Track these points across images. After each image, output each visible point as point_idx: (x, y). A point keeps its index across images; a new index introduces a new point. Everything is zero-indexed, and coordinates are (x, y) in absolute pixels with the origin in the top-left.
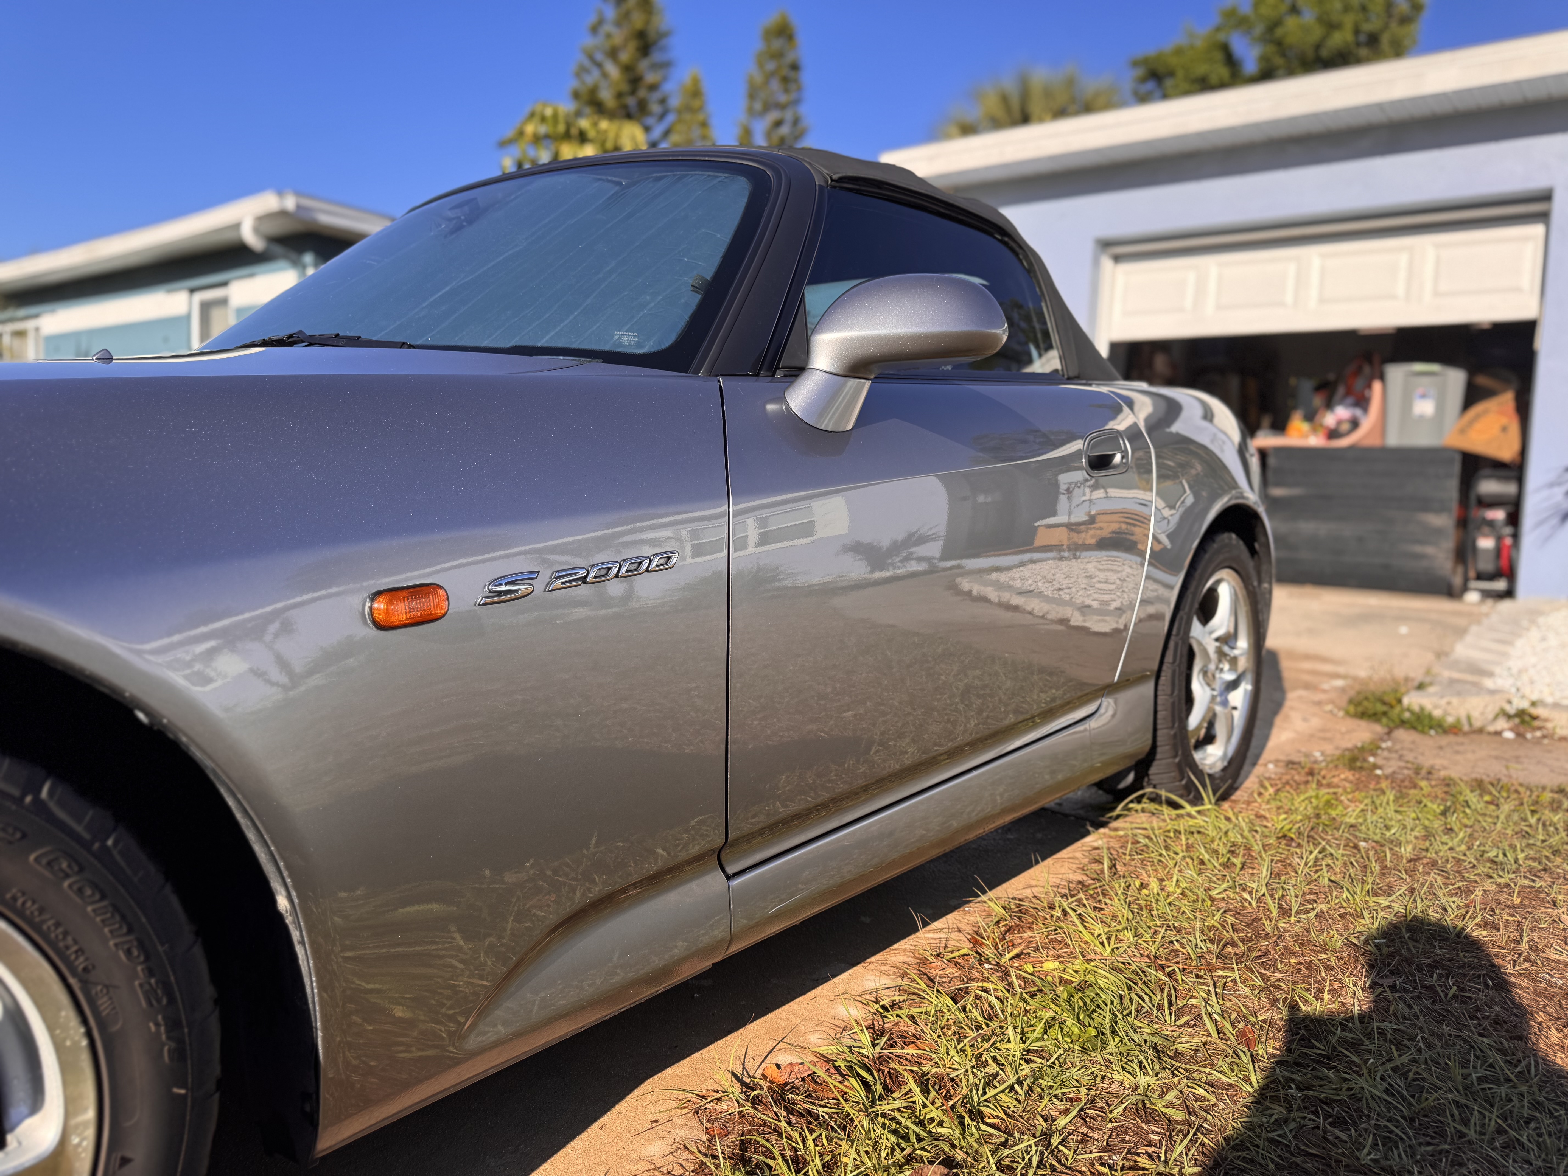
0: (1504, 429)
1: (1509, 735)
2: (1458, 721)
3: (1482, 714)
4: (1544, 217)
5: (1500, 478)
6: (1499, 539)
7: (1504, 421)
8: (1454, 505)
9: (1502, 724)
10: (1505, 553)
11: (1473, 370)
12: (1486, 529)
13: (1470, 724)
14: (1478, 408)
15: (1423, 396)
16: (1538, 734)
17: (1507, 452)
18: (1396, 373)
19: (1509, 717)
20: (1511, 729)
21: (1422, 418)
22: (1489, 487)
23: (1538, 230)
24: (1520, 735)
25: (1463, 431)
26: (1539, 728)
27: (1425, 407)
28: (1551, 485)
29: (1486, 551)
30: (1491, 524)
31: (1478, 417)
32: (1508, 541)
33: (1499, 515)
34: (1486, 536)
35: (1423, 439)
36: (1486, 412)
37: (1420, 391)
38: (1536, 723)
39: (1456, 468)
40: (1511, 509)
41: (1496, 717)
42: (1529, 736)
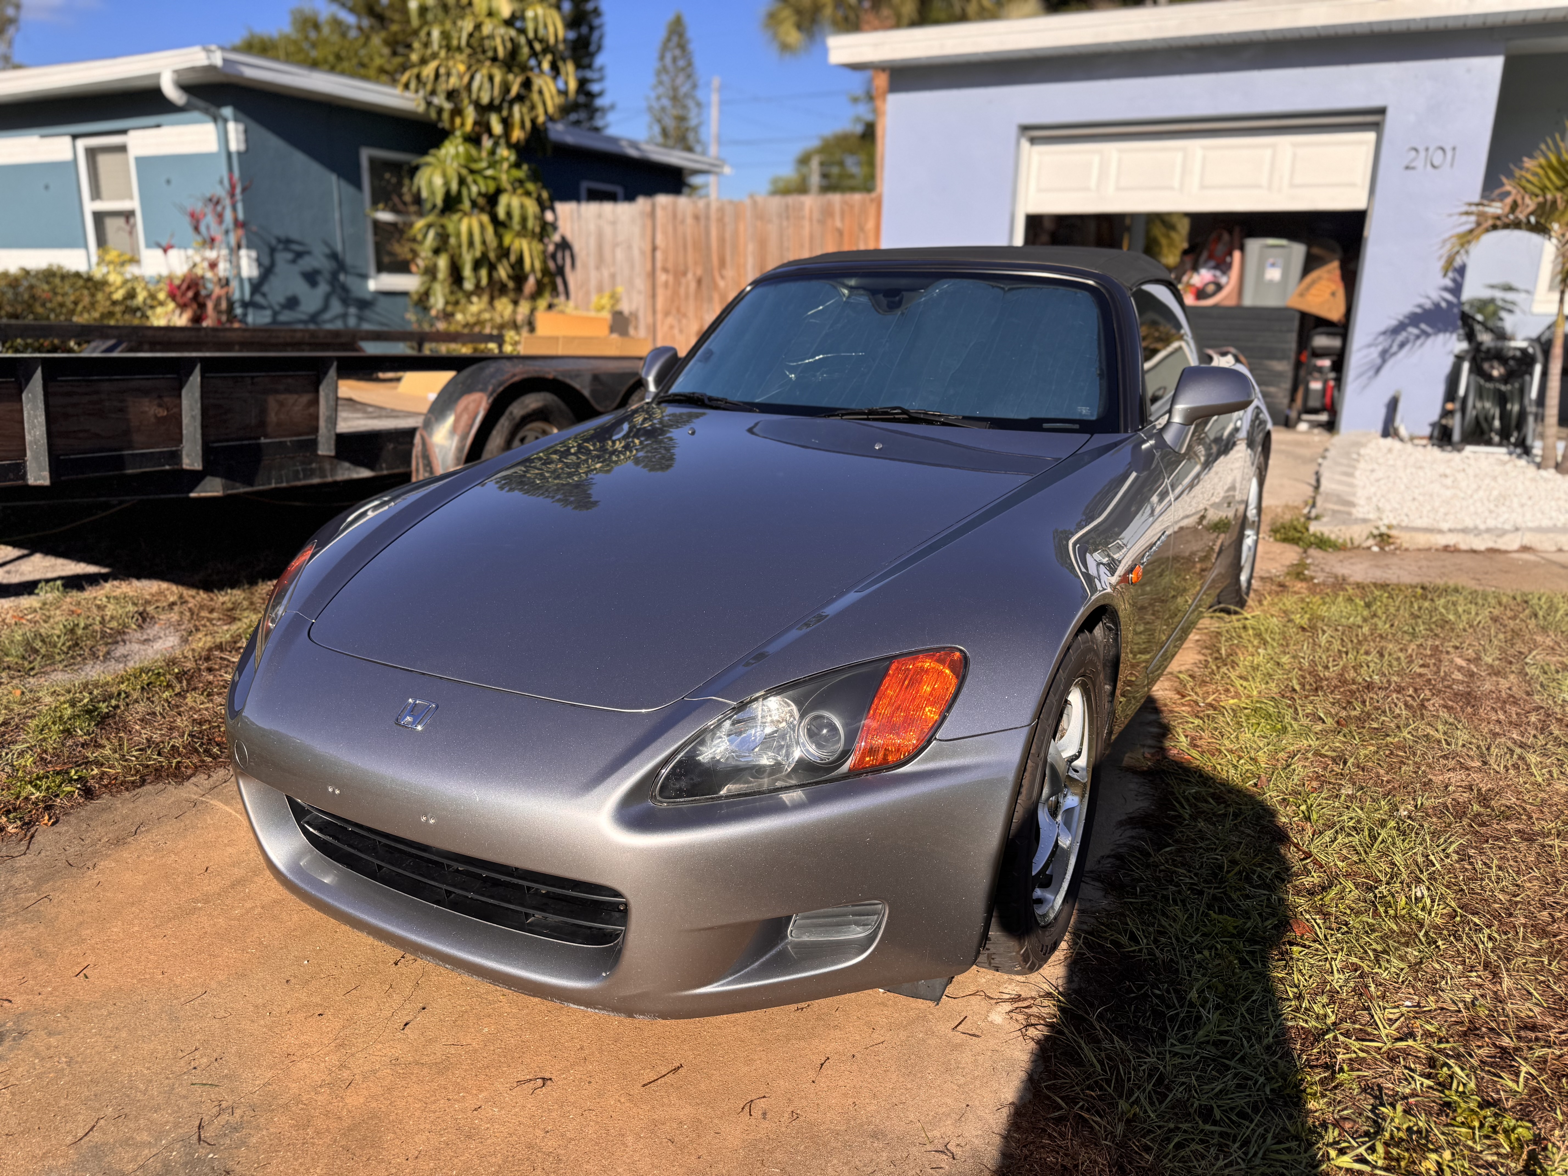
0: (1333, 294)
1: (1375, 549)
2: (1345, 541)
3: (1360, 536)
4: (1377, 127)
5: (1329, 334)
6: (1325, 382)
7: (1333, 287)
8: (1293, 355)
9: (1371, 542)
10: (1329, 393)
11: (1309, 244)
12: (1316, 375)
13: (1352, 543)
14: (1314, 275)
15: (1273, 265)
16: (1392, 547)
17: (1335, 313)
18: (1254, 245)
19: (1374, 537)
20: (1376, 545)
21: (1271, 283)
22: (1321, 341)
23: (1370, 137)
24: (1382, 549)
25: (1302, 295)
26: (1393, 543)
27: (1274, 274)
28: (1369, 346)
29: (1316, 391)
30: (1320, 370)
31: (1313, 283)
32: (1332, 383)
33: (1326, 363)
34: (1316, 379)
35: (1271, 301)
36: (1320, 278)
37: (1271, 260)
38: (1391, 540)
39: (1296, 324)
40: (1335, 358)
41: (1368, 538)
42: (1387, 549)
